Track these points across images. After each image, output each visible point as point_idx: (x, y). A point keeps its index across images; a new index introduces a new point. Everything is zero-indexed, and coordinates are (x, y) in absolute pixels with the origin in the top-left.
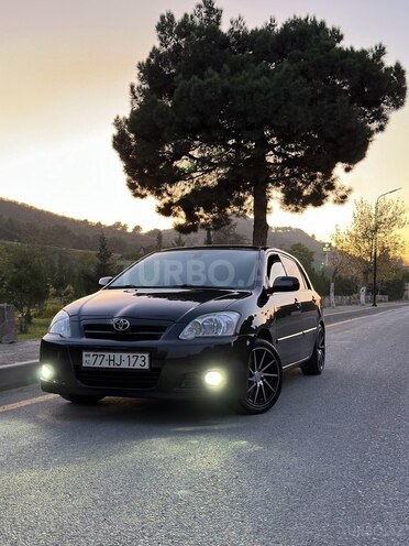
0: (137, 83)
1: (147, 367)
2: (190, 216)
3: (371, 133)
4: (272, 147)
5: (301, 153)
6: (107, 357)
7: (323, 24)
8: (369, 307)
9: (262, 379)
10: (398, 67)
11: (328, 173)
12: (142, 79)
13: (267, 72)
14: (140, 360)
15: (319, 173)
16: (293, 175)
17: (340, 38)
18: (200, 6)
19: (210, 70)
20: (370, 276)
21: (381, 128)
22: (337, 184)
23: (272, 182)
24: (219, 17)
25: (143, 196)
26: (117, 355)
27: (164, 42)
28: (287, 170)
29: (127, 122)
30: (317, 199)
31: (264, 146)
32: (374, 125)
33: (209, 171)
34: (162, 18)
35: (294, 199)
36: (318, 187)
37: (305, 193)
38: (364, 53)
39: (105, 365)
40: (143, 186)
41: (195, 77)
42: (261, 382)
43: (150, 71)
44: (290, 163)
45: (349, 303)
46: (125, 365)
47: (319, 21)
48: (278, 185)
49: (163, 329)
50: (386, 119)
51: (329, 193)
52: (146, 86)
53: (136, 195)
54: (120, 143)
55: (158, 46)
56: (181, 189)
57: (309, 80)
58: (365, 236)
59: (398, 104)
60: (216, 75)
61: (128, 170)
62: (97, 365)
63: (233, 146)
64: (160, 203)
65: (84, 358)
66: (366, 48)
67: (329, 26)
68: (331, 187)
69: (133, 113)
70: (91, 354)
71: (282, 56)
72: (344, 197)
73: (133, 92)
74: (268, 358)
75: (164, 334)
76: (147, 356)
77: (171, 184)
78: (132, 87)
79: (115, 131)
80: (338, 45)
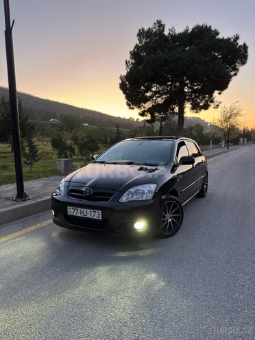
0: (129, 59)
1: (100, 218)
2: (153, 116)
3: (231, 77)
4: (187, 85)
5: (199, 87)
6: (79, 211)
7: (210, 27)
8: (226, 149)
9: (171, 218)
10: (245, 45)
11: (211, 95)
12: (131, 58)
13: (184, 51)
14: (97, 214)
15: (207, 96)
16: (196, 97)
17: (218, 34)
18: (155, 24)
19: (159, 51)
20: (227, 137)
21: (235, 74)
22: (215, 100)
23: (187, 100)
24: (164, 28)
25: (133, 109)
26: (85, 210)
27: (141, 42)
28: (193, 94)
29: (125, 77)
30: (206, 107)
31: (183, 84)
32: (233, 73)
33: (159, 97)
34: (140, 30)
35: (196, 107)
36: (207, 101)
37: (201, 104)
38: (229, 39)
39: (79, 215)
40: (133, 104)
41: (152, 55)
42: (170, 220)
43: (135, 54)
44: (194, 91)
45: (218, 147)
46: (89, 216)
47: (208, 26)
48: (189, 101)
49: (111, 195)
50: (238, 70)
51: (211, 104)
52: (133, 61)
53: (130, 108)
54: (122, 86)
55: (138, 43)
56: (149, 105)
57: (203, 53)
58: (225, 121)
59: (243, 63)
60: (162, 53)
61: (127, 98)
62: (75, 214)
63: (170, 85)
64: (140, 111)
65: (69, 210)
66: (230, 37)
67: (213, 29)
68: (212, 101)
69: (128, 73)
70: (72, 208)
71: (192, 44)
72: (218, 106)
73: (127, 63)
74: (175, 206)
75: (112, 198)
76: (100, 212)
77: (145, 103)
78: (126, 61)
79: (120, 82)
80: (217, 37)
